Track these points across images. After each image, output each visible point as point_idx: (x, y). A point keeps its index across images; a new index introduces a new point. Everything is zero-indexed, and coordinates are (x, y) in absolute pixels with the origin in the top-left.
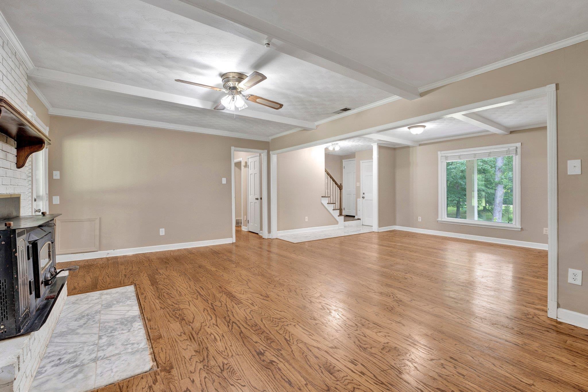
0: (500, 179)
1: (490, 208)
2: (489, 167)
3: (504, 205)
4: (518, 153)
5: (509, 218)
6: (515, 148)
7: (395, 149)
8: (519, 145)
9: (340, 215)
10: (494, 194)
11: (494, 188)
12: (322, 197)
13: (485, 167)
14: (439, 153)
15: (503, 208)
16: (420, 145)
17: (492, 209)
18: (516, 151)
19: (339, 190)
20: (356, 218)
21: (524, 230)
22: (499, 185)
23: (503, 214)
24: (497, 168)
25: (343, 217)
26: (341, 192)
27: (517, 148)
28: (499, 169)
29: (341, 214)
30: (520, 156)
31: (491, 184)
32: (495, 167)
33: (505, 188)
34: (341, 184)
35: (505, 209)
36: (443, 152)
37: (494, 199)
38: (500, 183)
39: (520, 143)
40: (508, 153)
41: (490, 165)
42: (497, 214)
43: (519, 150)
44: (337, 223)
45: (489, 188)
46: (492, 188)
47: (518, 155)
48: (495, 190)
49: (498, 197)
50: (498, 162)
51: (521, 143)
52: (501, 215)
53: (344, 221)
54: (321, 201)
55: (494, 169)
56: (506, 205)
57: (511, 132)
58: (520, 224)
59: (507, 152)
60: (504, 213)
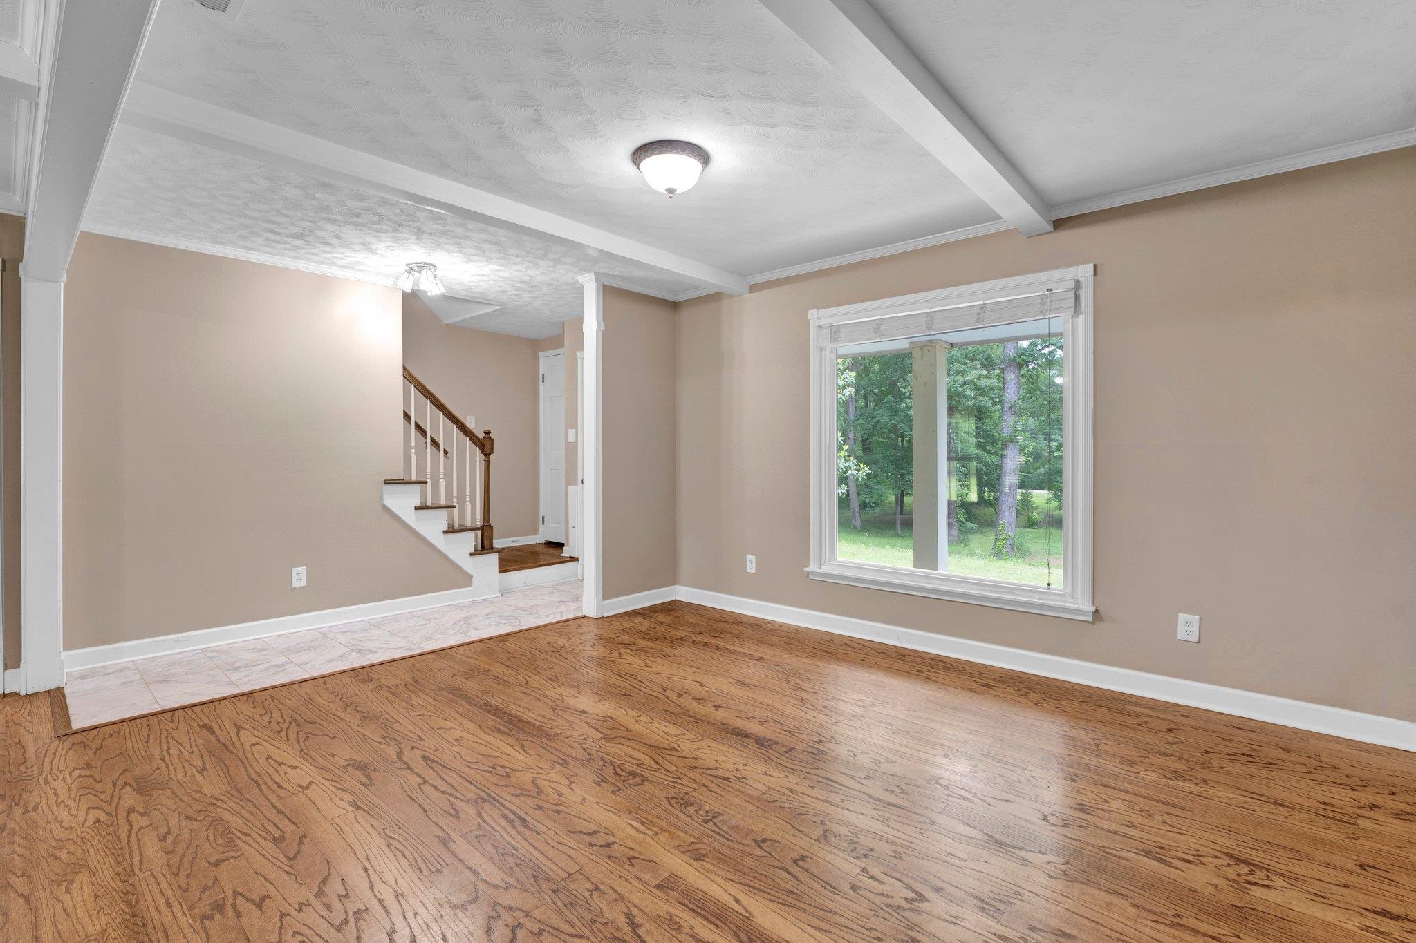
0: (1011, 430)
1: (991, 498)
2: (989, 404)
3: (1019, 491)
4: (1083, 310)
5: (1029, 520)
6: (1073, 285)
7: (675, 306)
8: (1084, 272)
9: (483, 548)
10: (1000, 467)
11: (1000, 453)
12: (386, 482)
13: (981, 401)
14: (812, 314)
15: (1019, 497)
16: (754, 288)
17: (997, 500)
18: (1077, 298)
19: (479, 457)
20: (566, 552)
21: (1103, 621)
22: (1011, 446)
23: (1018, 511)
24: (1007, 405)
25: (493, 559)
26: (487, 463)
27: (1078, 285)
28: (1010, 407)
29: (485, 547)
30: (1092, 314)
31: (994, 442)
32: (1001, 402)
33: (1022, 451)
34: (487, 433)
35: (1022, 500)
36: (823, 312)
37: (999, 478)
38: (1012, 440)
39: (1090, 267)
40: (1047, 307)
41: (992, 398)
42: (1007, 514)
43: (1086, 294)
44: (465, 579)
45: (989, 452)
46: (995, 454)
47: (1082, 313)
48: (1002, 456)
49: (1008, 474)
50: (1009, 391)
51: (1095, 266)
52: (1014, 515)
53: (500, 572)
54: (381, 498)
55: (999, 407)
56: (1023, 491)
57: (1058, 224)
58: (1091, 599)
59: (1043, 303)
60: (1019, 508)
